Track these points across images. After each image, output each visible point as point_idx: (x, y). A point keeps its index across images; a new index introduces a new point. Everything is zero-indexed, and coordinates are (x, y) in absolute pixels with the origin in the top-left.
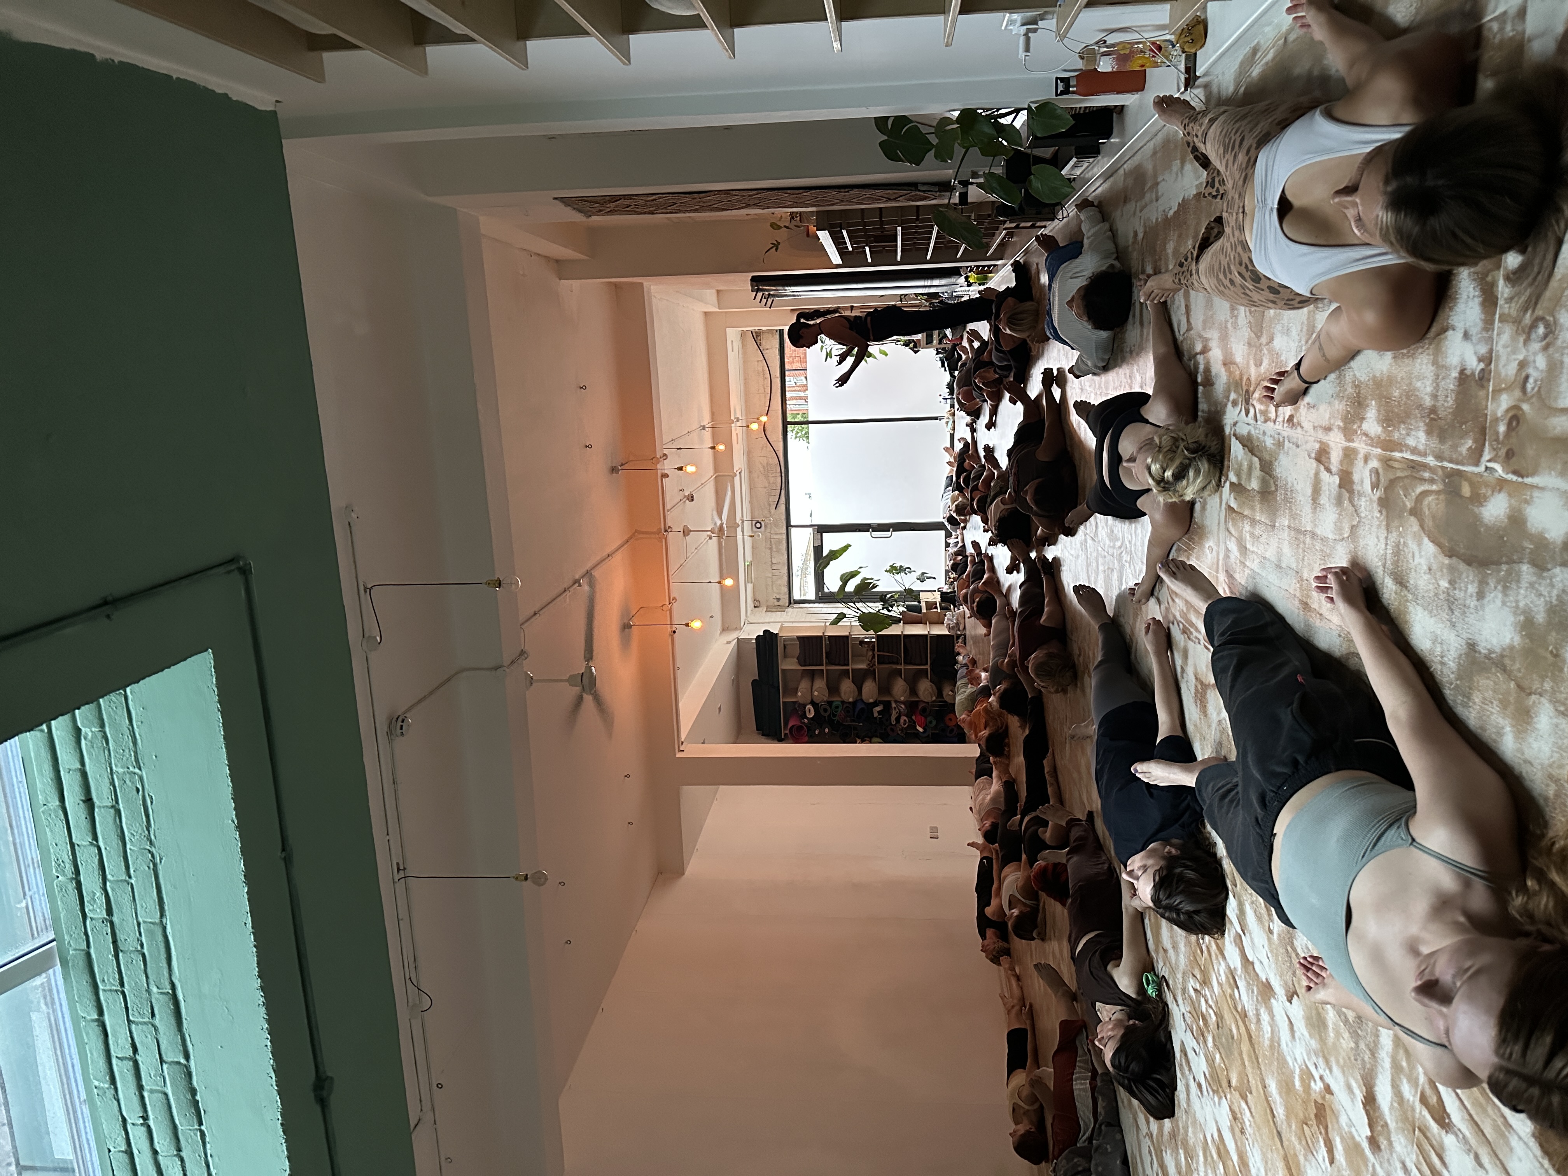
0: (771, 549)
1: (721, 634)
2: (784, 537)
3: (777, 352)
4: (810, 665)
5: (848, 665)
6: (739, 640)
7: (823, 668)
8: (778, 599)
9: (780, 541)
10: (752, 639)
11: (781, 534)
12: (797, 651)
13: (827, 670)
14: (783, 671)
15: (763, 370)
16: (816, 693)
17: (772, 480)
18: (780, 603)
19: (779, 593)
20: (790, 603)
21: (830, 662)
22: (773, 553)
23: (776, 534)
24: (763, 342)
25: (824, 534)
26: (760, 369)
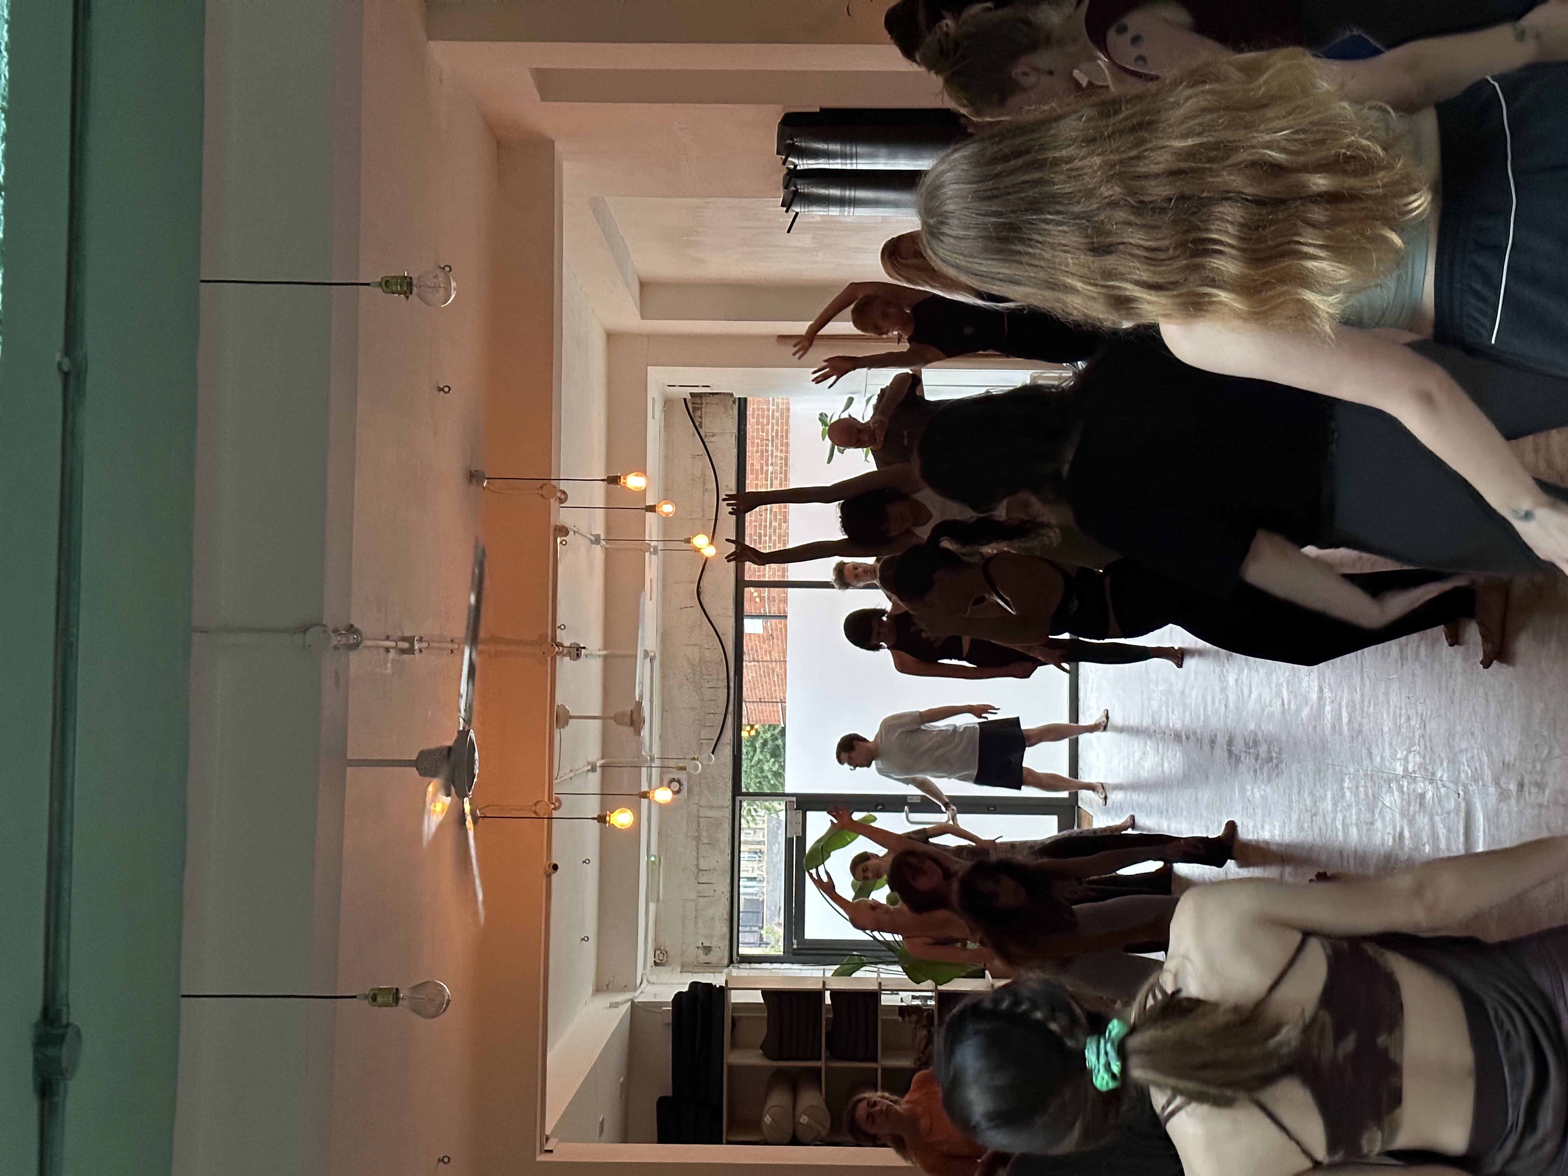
0: (698, 839)
1: (593, 994)
2: (728, 813)
3: (733, 442)
4: (789, 1059)
5: (875, 1060)
6: (634, 1005)
7: (821, 1064)
8: (707, 950)
9: (717, 824)
10: (665, 1004)
11: (722, 807)
12: (760, 1032)
13: (828, 1069)
14: (730, 1067)
15: (704, 475)
16: (804, 1119)
17: (708, 694)
18: (712, 958)
19: (711, 937)
20: (731, 962)
21: (835, 1054)
22: (702, 848)
23: (711, 807)
24: (706, 422)
25: (809, 813)
26: (698, 474)
